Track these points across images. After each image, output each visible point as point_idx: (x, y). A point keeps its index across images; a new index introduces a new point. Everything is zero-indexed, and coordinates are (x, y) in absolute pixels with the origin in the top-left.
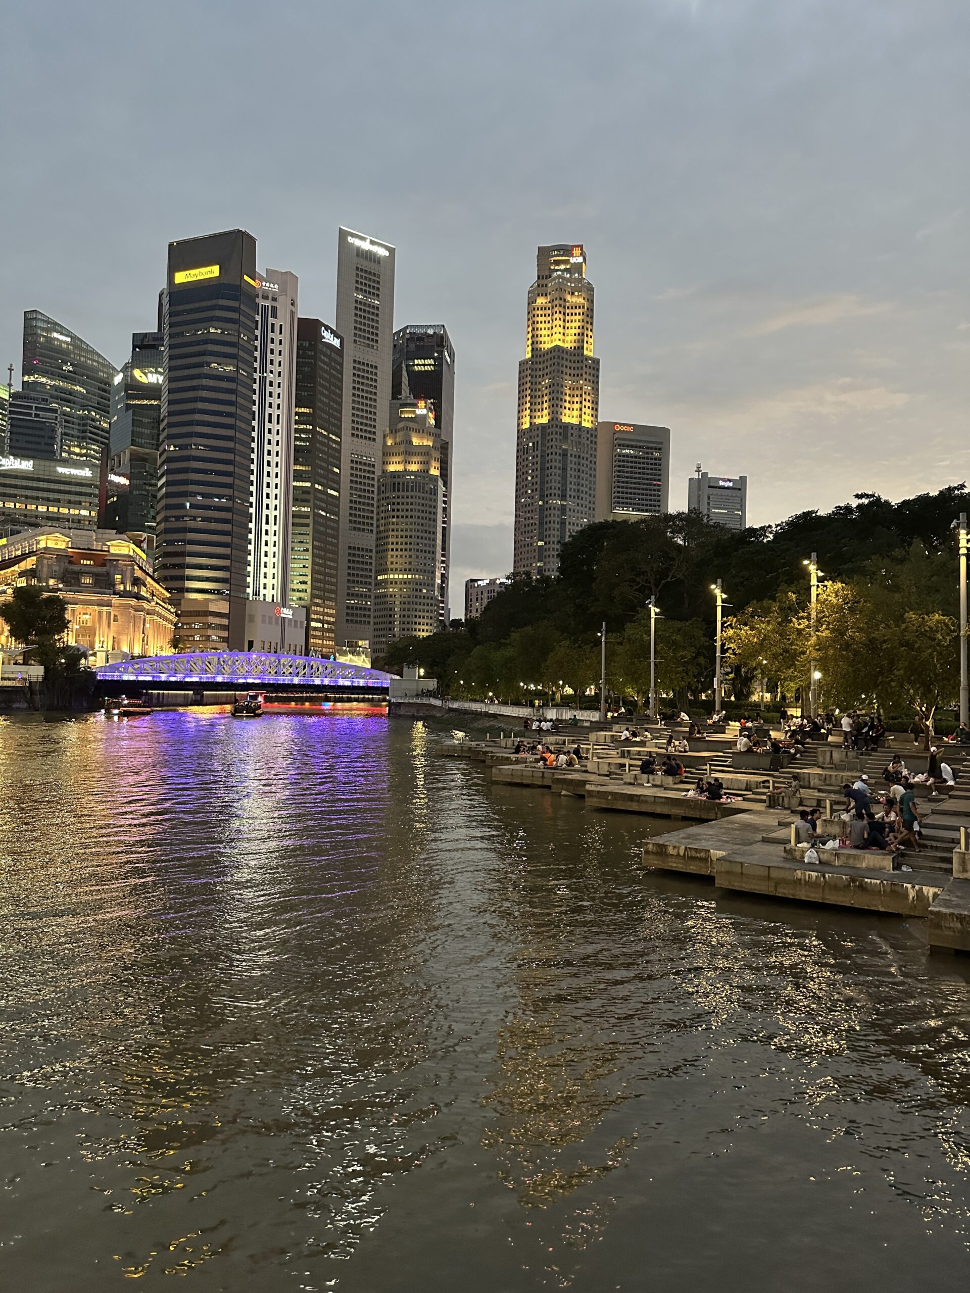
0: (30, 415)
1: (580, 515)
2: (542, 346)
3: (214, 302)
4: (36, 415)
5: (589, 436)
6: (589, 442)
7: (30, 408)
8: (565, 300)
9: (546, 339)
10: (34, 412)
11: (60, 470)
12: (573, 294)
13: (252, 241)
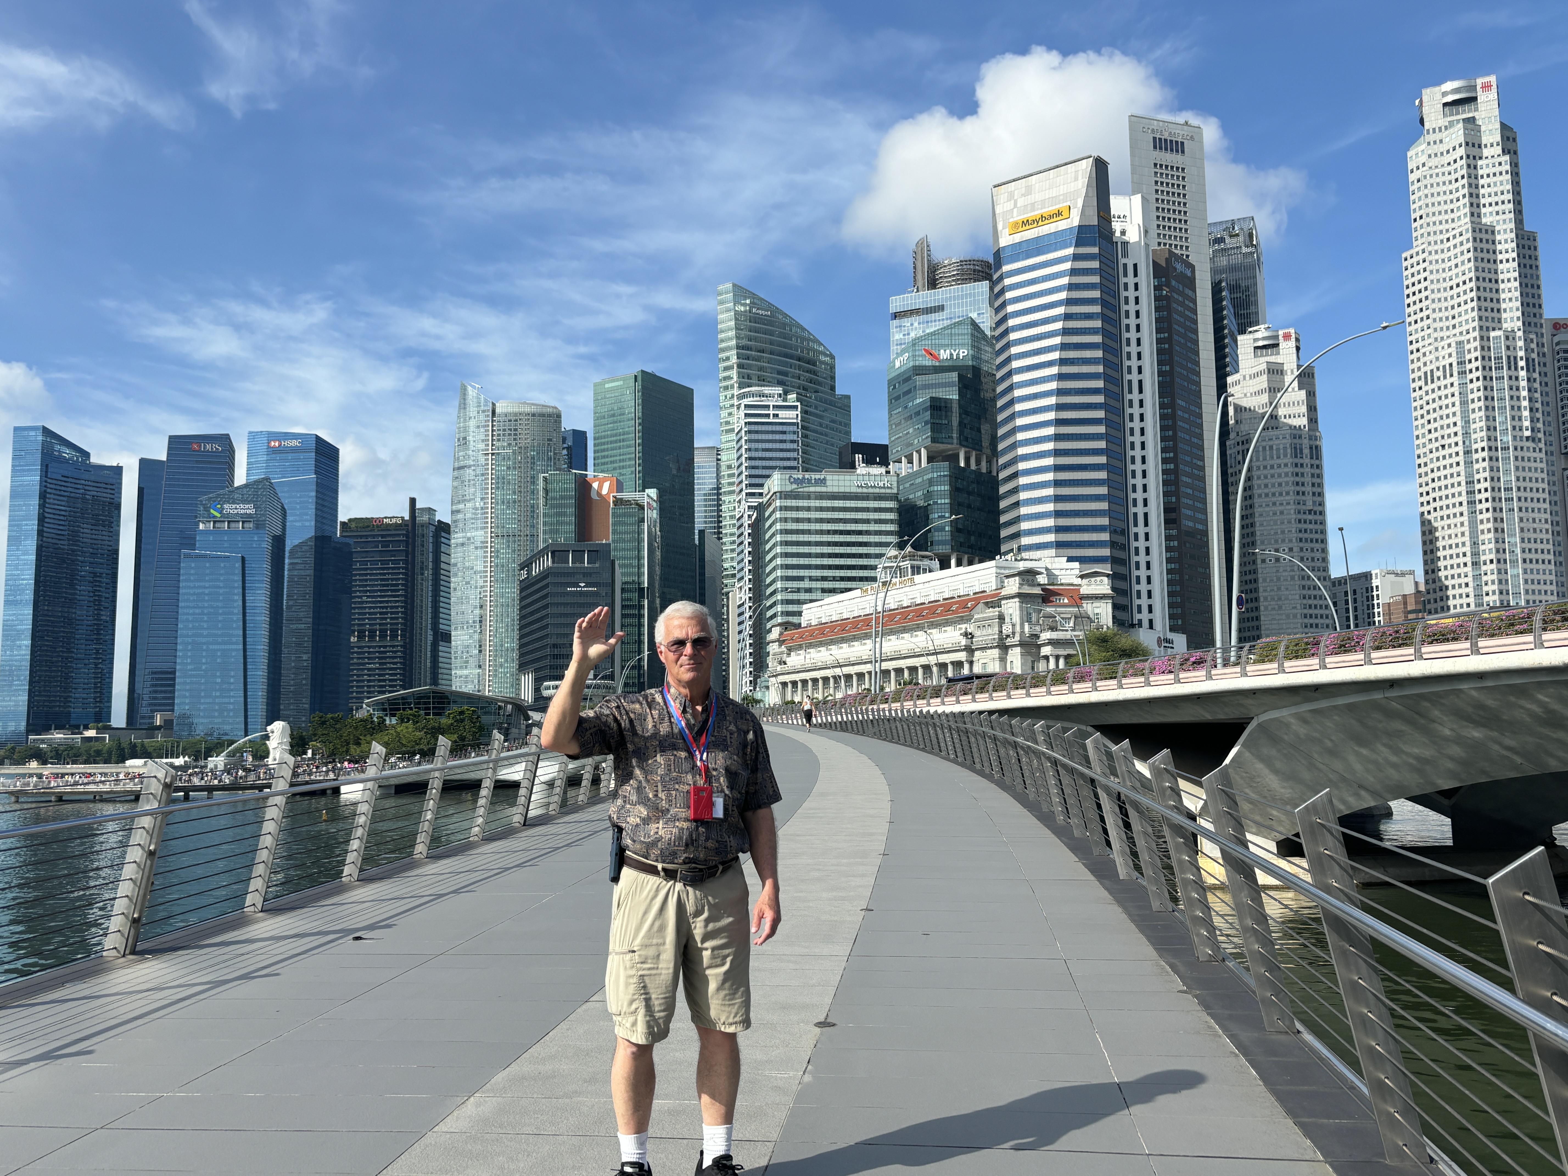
0: (768, 416)
2: (1444, 227)
4: (775, 416)
7: (768, 407)
9: (1449, 216)
10: (771, 412)
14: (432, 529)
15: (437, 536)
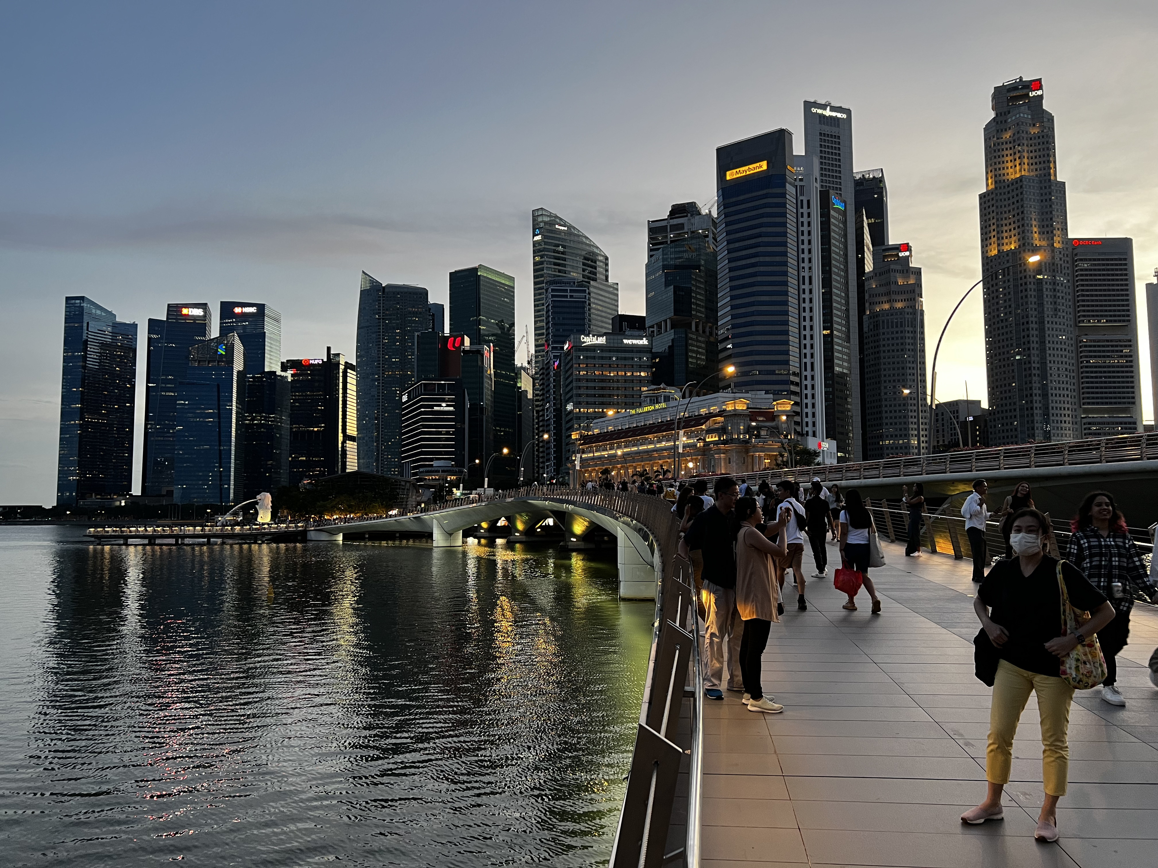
1: (1058, 333)
2: (1006, 177)
3: (764, 192)
4: (571, 297)
5: (1061, 256)
6: (1062, 262)
7: (566, 291)
8: (1027, 132)
9: (1011, 170)
10: (569, 294)
11: (625, 341)
12: (1034, 125)
13: (790, 134)
14: (342, 367)
15: (345, 373)
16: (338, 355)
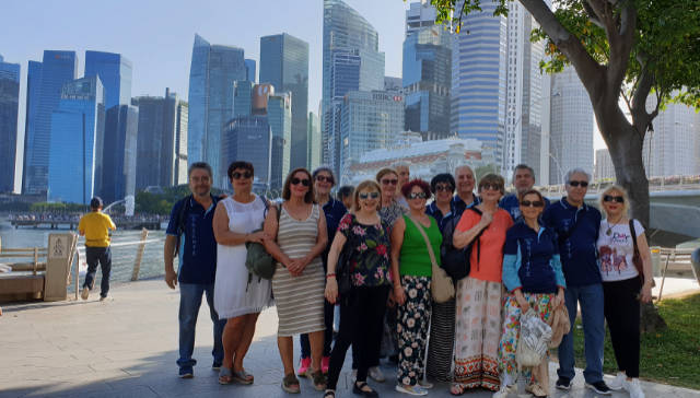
7: (346, 57)
10: (348, 60)
14: (177, 104)
15: (179, 107)
16: (174, 94)
